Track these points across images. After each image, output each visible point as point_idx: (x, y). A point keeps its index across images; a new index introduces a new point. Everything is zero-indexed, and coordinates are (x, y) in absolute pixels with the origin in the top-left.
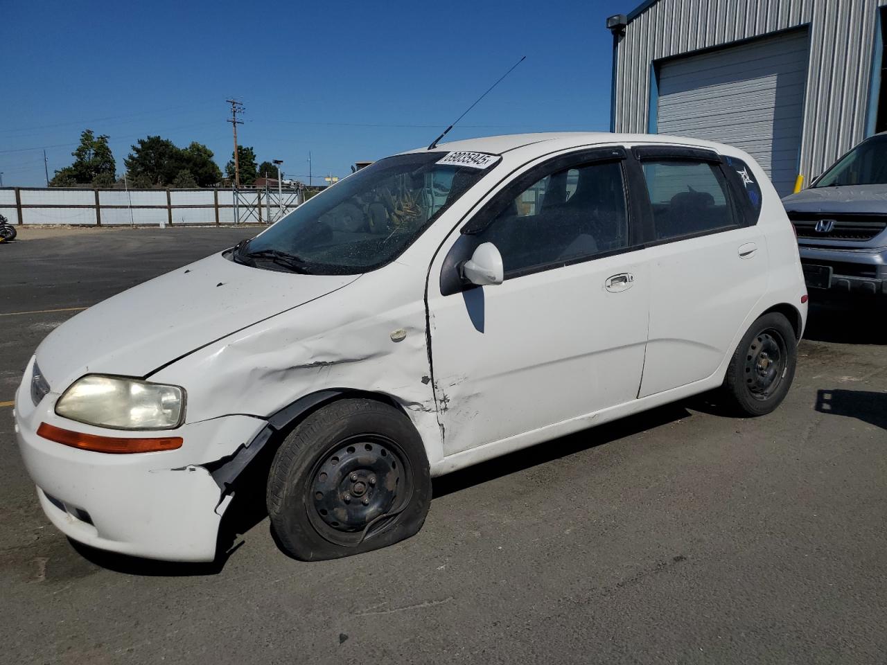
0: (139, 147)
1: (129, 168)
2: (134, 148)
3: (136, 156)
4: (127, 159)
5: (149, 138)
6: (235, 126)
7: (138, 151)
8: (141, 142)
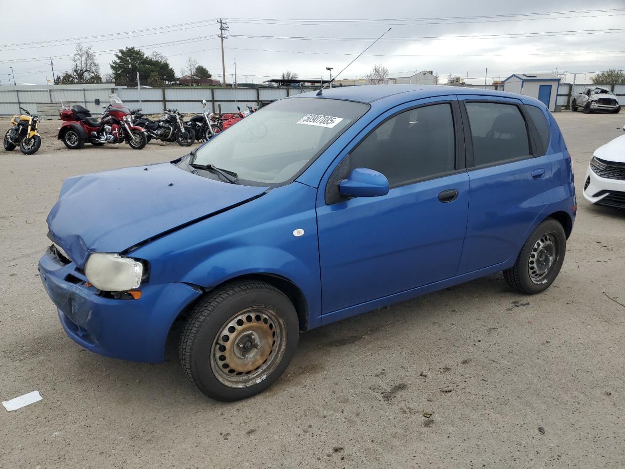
0: (120, 54)
1: (115, 70)
2: (117, 56)
3: (118, 61)
4: (112, 63)
5: (127, 48)
6: (222, 40)
7: (119, 58)
8: (122, 52)
